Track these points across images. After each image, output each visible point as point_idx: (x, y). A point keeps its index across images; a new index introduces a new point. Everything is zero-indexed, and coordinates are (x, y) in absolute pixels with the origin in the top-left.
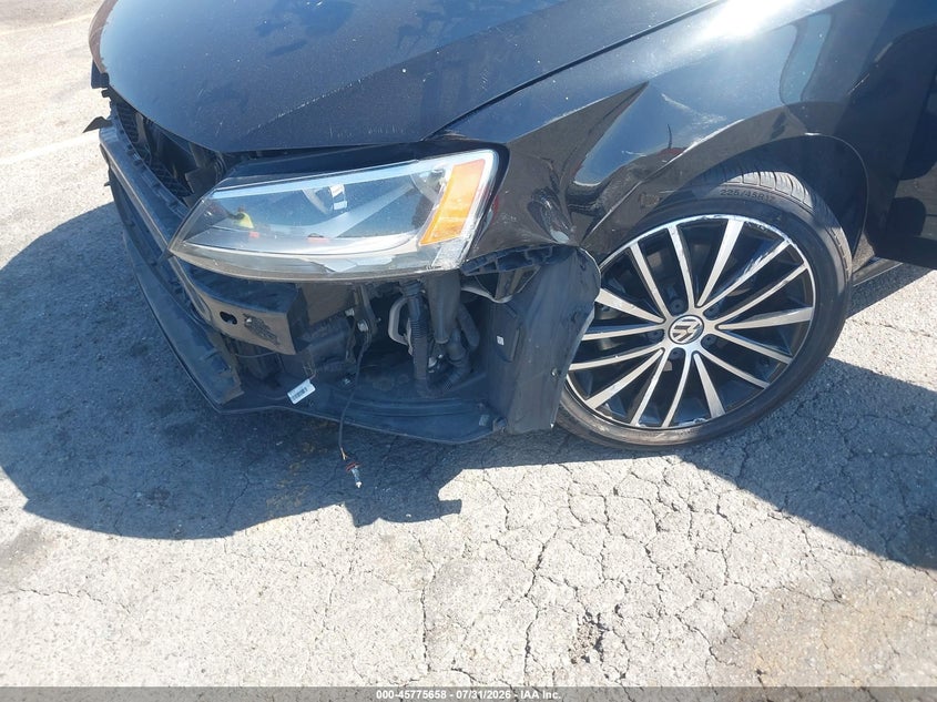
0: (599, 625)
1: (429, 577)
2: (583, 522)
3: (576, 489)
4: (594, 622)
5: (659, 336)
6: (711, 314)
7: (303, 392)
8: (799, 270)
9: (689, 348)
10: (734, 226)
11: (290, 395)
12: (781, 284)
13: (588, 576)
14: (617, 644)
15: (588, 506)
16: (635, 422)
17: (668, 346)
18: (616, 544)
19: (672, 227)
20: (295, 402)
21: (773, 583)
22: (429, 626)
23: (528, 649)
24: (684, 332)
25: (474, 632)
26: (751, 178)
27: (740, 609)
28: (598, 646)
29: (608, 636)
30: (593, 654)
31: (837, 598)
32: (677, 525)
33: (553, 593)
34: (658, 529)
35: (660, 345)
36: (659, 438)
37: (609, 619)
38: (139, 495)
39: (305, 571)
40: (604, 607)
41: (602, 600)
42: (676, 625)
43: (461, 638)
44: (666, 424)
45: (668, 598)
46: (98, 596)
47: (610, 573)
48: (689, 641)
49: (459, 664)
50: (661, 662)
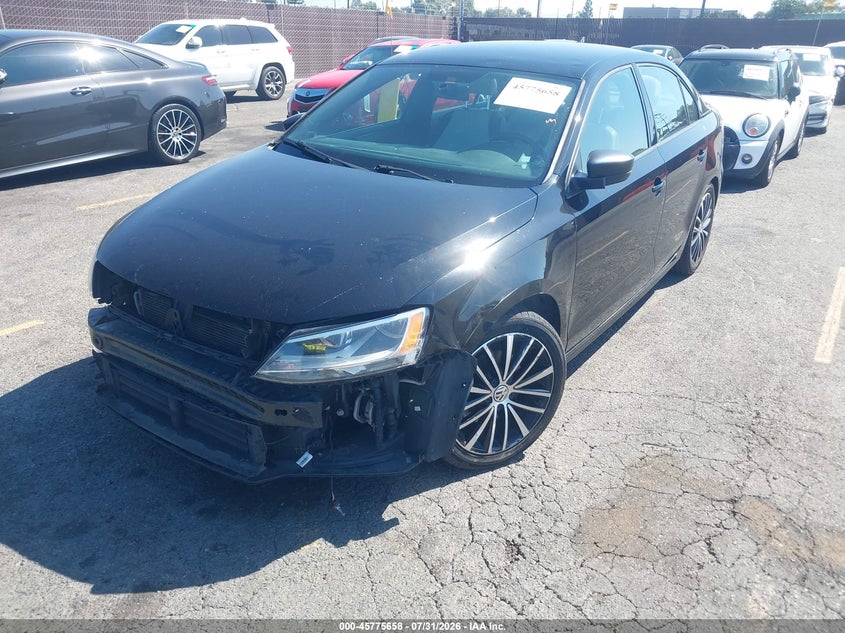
0: (515, 545)
1: (417, 546)
2: (482, 503)
3: (471, 489)
4: (511, 544)
5: (490, 400)
6: (510, 383)
7: (306, 459)
8: (542, 350)
9: (504, 403)
10: (510, 338)
11: (298, 463)
12: (536, 359)
13: (498, 525)
14: (528, 549)
15: (481, 496)
16: (490, 451)
17: (495, 405)
18: (504, 508)
19: (485, 346)
20: (302, 466)
21: (584, 508)
22: (431, 568)
23: (487, 563)
24: (500, 395)
25: (455, 563)
26: (519, 315)
27: (575, 521)
28: (519, 552)
29: (522, 548)
30: (519, 556)
31: (613, 507)
32: (528, 493)
33: (485, 537)
34: (520, 498)
35: (492, 405)
36: (503, 456)
37: (518, 541)
38: (206, 550)
39: (343, 562)
40: (513, 536)
41: (512, 534)
42: (550, 535)
43: (451, 568)
44: (504, 448)
45: (540, 525)
46: (219, 605)
47: (508, 521)
48: (559, 539)
49: (456, 578)
50: (552, 551)
